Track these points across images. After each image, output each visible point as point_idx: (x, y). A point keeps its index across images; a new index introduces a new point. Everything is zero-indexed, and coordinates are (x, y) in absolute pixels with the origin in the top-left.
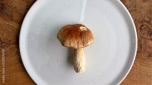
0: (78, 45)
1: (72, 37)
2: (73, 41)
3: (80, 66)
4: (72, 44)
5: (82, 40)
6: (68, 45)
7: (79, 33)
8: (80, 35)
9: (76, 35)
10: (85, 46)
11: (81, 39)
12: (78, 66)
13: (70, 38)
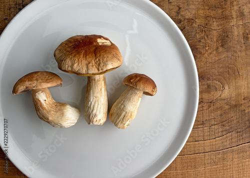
0: (87, 67)
1: (79, 53)
2: (78, 60)
3: (94, 112)
4: (76, 65)
5: (97, 60)
6: (68, 67)
7: (94, 48)
8: (95, 52)
9: (86, 51)
10: (101, 71)
11: (94, 58)
12: (91, 111)
13: (73, 55)
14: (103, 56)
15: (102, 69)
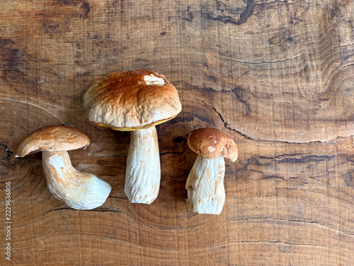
0: (125, 118)
1: (114, 97)
2: (112, 107)
4: (108, 115)
5: (140, 107)
6: (98, 117)
7: (137, 90)
8: (138, 95)
9: (125, 94)
10: (144, 124)
11: (136, 104)
13: (106, 99)
14: (149, 101)
15: (146, 121)
